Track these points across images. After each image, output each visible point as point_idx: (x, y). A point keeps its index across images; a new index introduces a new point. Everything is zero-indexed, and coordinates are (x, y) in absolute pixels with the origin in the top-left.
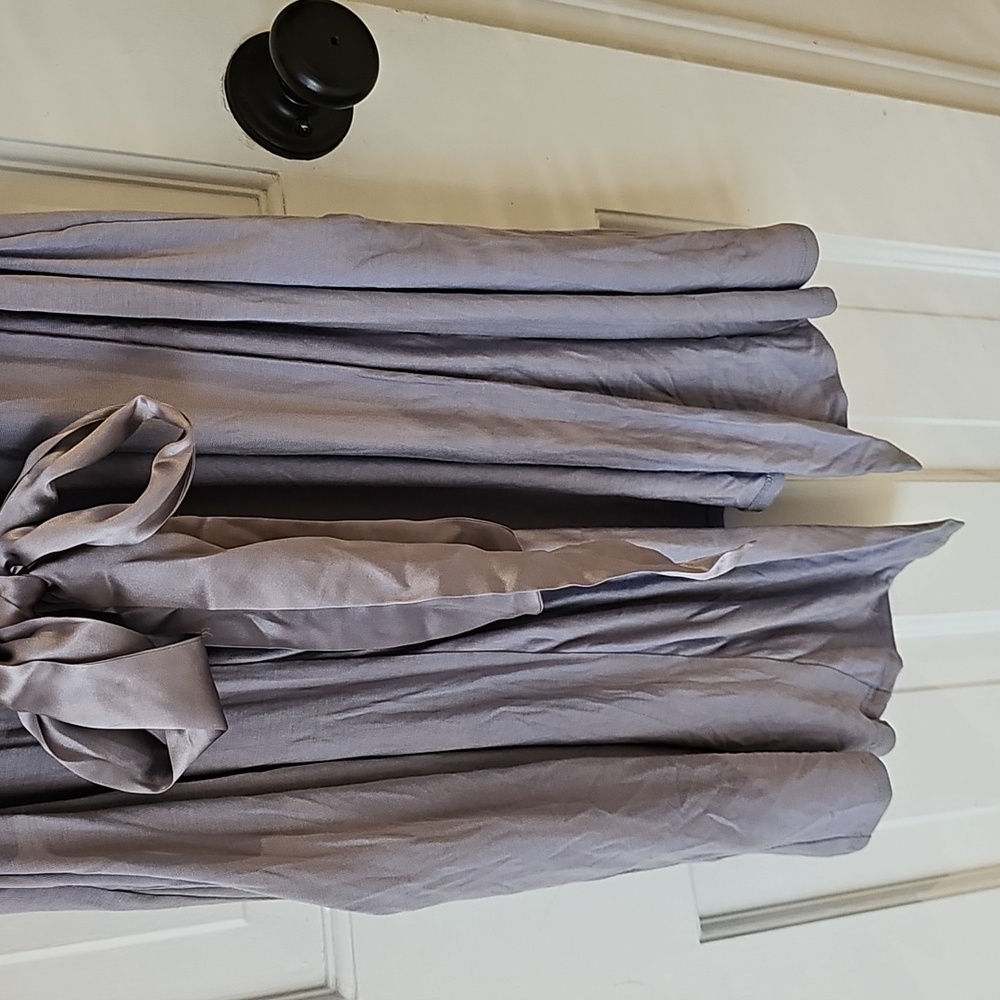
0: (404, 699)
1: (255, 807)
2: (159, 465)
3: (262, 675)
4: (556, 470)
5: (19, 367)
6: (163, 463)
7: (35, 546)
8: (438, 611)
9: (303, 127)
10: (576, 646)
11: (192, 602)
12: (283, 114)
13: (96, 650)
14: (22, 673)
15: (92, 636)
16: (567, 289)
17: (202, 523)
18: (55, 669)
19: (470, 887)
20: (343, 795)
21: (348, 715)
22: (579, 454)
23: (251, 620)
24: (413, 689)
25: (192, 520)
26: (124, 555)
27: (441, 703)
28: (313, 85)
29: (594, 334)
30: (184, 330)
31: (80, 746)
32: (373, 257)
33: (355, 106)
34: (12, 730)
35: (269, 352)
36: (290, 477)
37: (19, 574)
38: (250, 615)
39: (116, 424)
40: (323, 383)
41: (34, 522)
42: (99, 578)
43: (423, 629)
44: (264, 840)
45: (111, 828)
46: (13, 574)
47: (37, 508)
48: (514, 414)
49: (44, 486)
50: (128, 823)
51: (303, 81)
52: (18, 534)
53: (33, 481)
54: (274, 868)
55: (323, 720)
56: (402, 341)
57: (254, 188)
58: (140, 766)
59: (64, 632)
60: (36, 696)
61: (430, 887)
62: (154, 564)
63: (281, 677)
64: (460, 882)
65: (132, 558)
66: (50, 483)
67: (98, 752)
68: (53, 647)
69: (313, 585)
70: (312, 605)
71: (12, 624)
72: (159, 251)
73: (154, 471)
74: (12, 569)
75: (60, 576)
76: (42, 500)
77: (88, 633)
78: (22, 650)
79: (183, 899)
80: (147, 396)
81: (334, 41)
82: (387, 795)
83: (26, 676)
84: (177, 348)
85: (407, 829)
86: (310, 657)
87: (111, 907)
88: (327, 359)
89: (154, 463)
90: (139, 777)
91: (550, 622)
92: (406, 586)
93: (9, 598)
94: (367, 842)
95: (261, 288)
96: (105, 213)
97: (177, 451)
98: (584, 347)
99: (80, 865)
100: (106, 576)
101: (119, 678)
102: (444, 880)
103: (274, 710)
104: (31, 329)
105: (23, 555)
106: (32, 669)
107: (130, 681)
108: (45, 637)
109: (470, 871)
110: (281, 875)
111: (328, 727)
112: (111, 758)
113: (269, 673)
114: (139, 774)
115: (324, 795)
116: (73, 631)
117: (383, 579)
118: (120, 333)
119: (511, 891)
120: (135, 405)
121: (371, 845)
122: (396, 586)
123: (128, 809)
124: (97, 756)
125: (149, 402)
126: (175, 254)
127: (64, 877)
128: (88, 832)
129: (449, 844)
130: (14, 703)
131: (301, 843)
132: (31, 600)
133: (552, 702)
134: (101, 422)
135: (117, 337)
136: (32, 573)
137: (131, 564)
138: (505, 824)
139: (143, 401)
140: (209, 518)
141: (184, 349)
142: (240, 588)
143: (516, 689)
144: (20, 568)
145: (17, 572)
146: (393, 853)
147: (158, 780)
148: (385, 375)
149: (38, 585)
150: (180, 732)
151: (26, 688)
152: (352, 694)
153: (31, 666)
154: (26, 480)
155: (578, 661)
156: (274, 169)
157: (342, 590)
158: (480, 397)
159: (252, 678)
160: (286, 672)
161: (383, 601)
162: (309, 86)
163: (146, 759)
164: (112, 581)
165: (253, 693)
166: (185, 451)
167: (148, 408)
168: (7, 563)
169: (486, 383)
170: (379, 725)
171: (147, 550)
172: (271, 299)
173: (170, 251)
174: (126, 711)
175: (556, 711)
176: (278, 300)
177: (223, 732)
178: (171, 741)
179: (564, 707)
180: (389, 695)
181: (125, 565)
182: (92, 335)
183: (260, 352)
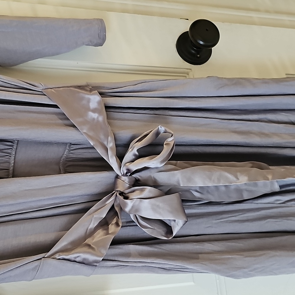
0: (238, 216)
1: (196, 245)
2: (165, 144)
3: (195, 208)
4: (280, 148)
5: (126, 122)
6: (167, 143)
7: (134, 167)
8: (247, 190)
9: (198, 56)
10: (290, 202)
11: (176, 184)
12: (193, 52)
13: (151, 196)
14: (131, 202)
15: (150, 191)
16: (280, 94)
17: (177, 163)
18: (140, 201)
19: (263, 272)
20: (222, 243)
21: (221, 220)
22: (287, 142)
23: (191, 192)
24: (241, 214)
25: (174, 162)
26: (156, 170)
27: (249, 218)
28: (201, 43)
29: (289, 108)
30: (169, 111)
31: (147, 224)
32: (222, 87)
33: (212, 48)
34: (127, 222)
35: (192, 116)
36: (200, 151)
37: (129, 176)
38: (191, 191)
39: (153, 133)
40: (208, 124)
41: (133, 161)
42: (150, 176)
43: (242, 196)
44: (200, 255)
45: (156, 250)
46: (127, 176)
47: (134, 157)
48: (266, 132)
49: (135, 151)
50: (161, 249)
51: (198, 42)
52: (129, 164)
53: (132, 150)
54: (204, 263)
55: (214, 221)
56: (231, 112)
57: (185, 74)
58: (163, 231)
59: (142, 190)
60: (135, 209)
61: (251, 271)
62: (165, 173)
63: (201, 209)
64: (260, 270)
65: (159, 171)
66: (137, 150)
67: (152, 227)
68: (139, 195)
69: (210, 179)
70: (210, 185)
71: (128, 189)
72: (161, 89)
73: (164, 146)
74: (127, 175)
75: (140, 176)
76: (135, 155)
77: (148, 191)
78: (131, 196)
79: (177, 271)
80: (162, 126)
81: (207, 30)
82: (235, 244)
83: (132, 203)
84: (167, 115)
85: (242, 253)
86: (210, 203)
87: (157, 273)
88: (209, 117)
89: (164, 144)
90: (164, 235)
91: (281, 194)
92: (238, 179)
93: (127, 183)
94: (230, 256)
95: (190, 98)
96: (147, 80)
97: (170, 140)
98: (286, 111)
99: (148, 259)
100: (152, 176)
101: (158, 203)
102: (255, 269)
103: (200, 218)
104: (129, 112)
105: (130, 169)
106: (134, 201)
107: (161, 205)
108: (137, 192)
109: (263, 267)
110: (205, 265)
111: (216, 224)
112: (156, 228)
113: (197, 208)
114: (163, 233)
115: (216, 243)
116: (145, 190)
117: (231, 177)
118: (152, 112)
119: (276, 274)
120: (159, 129)
121: (232, 258)
122: (235, 179)
123: (161, 245)
124: (151, 227)
125: (162, 127)
126: (166, 90)
127: (144, 263)
128: (150, 251)
129: (255, 258)
130: (129, 212)
131: (211, 256)
132: (133, 183)
133: (284, 218)
134: (149, 134)
135: (151, 113)
136: (132, 176)
137: (159, 173)
138: (273, 253)
139: (161, 127)
140: (179, 162)
141: (169, 116)
142: (189, 180)
143: (273, 214)
144: (129, 174)
145: (129, 175)
146: (239, 260)
147: (169, 236)
148: (226, 121)
149: (134, 179)
150: (174, 221)
151: (133, 207)
152: (222, 214)
153: (134, 200)
154: (130, 150)
155: (291, 206)
156: (190, 68)
157: (219, 181)
158: (255, 127)
159: (193, 209)
160: (202, 207)
161: (231, 183)
162: (200, 43)
163: (165, 229)
164: (154, 178)
165: (193, 213)
166: (173, 140)
167: (162, 129)
168: (126, 173)
169: (257, 122)
170: (231, 224)
171: (163, 169)
172: (193, 100)
173: (165, 89)
174: (160, 214)
175: (286, 221)
176: (195, 101)
177: (187, 222)
178: (172, 224)
179: (288, 220)
180: (233, 215)
181: (157, 173)
182: (144, 113)
183: (190, 116)
